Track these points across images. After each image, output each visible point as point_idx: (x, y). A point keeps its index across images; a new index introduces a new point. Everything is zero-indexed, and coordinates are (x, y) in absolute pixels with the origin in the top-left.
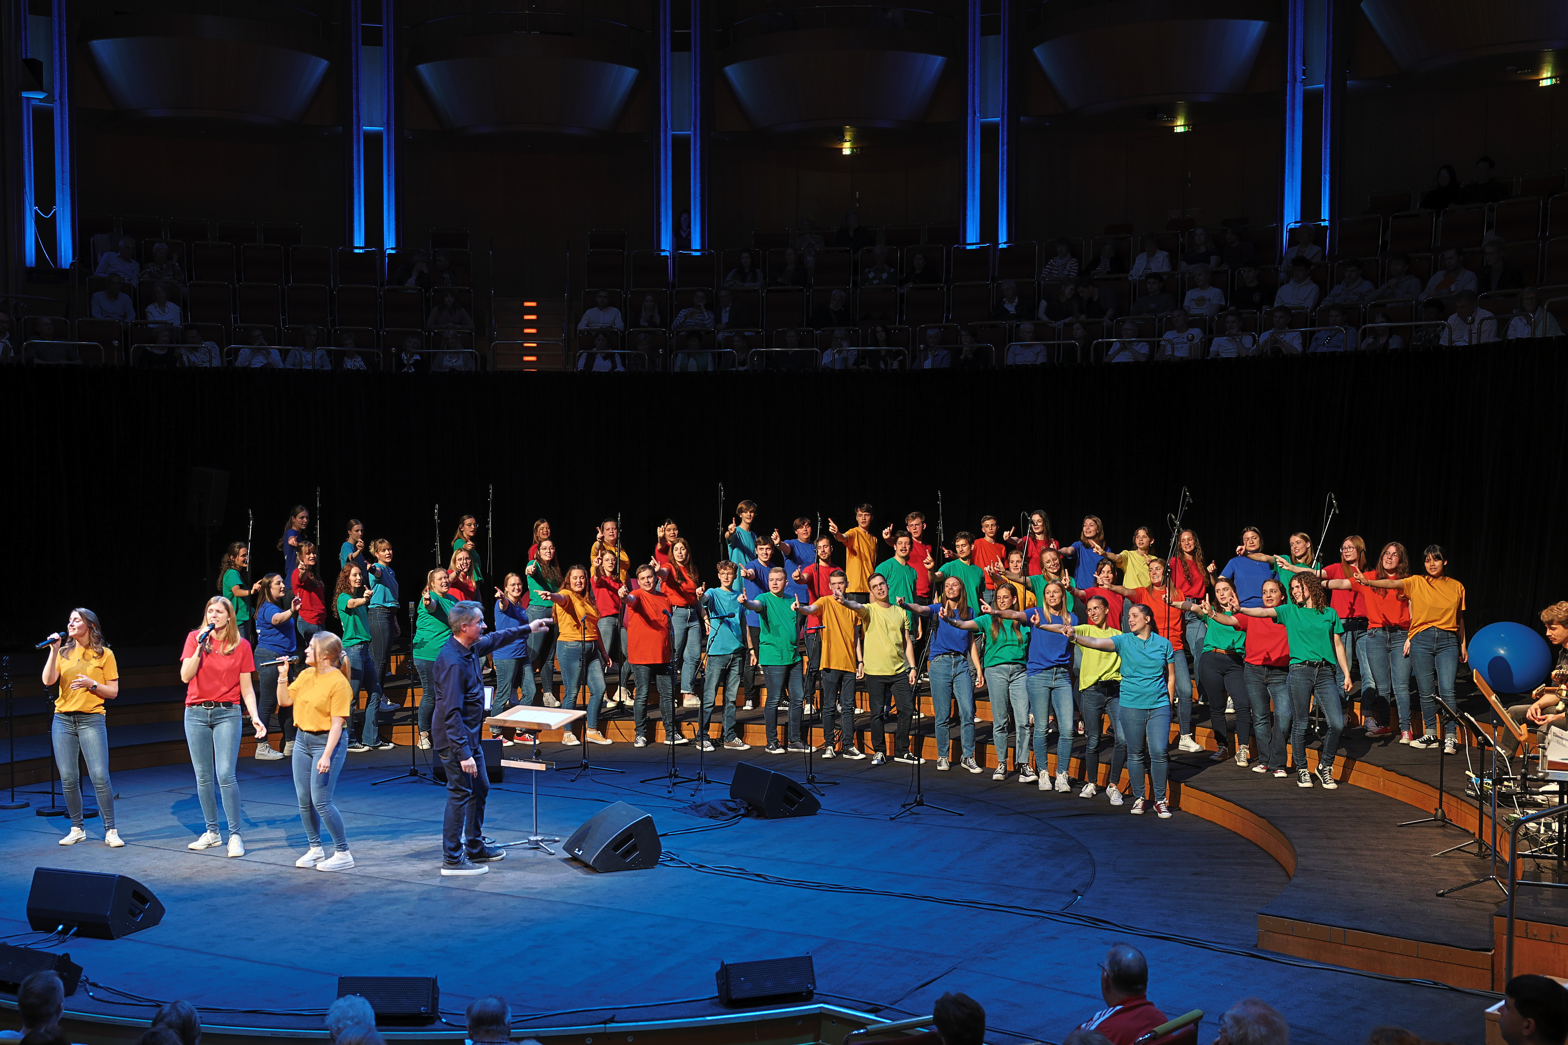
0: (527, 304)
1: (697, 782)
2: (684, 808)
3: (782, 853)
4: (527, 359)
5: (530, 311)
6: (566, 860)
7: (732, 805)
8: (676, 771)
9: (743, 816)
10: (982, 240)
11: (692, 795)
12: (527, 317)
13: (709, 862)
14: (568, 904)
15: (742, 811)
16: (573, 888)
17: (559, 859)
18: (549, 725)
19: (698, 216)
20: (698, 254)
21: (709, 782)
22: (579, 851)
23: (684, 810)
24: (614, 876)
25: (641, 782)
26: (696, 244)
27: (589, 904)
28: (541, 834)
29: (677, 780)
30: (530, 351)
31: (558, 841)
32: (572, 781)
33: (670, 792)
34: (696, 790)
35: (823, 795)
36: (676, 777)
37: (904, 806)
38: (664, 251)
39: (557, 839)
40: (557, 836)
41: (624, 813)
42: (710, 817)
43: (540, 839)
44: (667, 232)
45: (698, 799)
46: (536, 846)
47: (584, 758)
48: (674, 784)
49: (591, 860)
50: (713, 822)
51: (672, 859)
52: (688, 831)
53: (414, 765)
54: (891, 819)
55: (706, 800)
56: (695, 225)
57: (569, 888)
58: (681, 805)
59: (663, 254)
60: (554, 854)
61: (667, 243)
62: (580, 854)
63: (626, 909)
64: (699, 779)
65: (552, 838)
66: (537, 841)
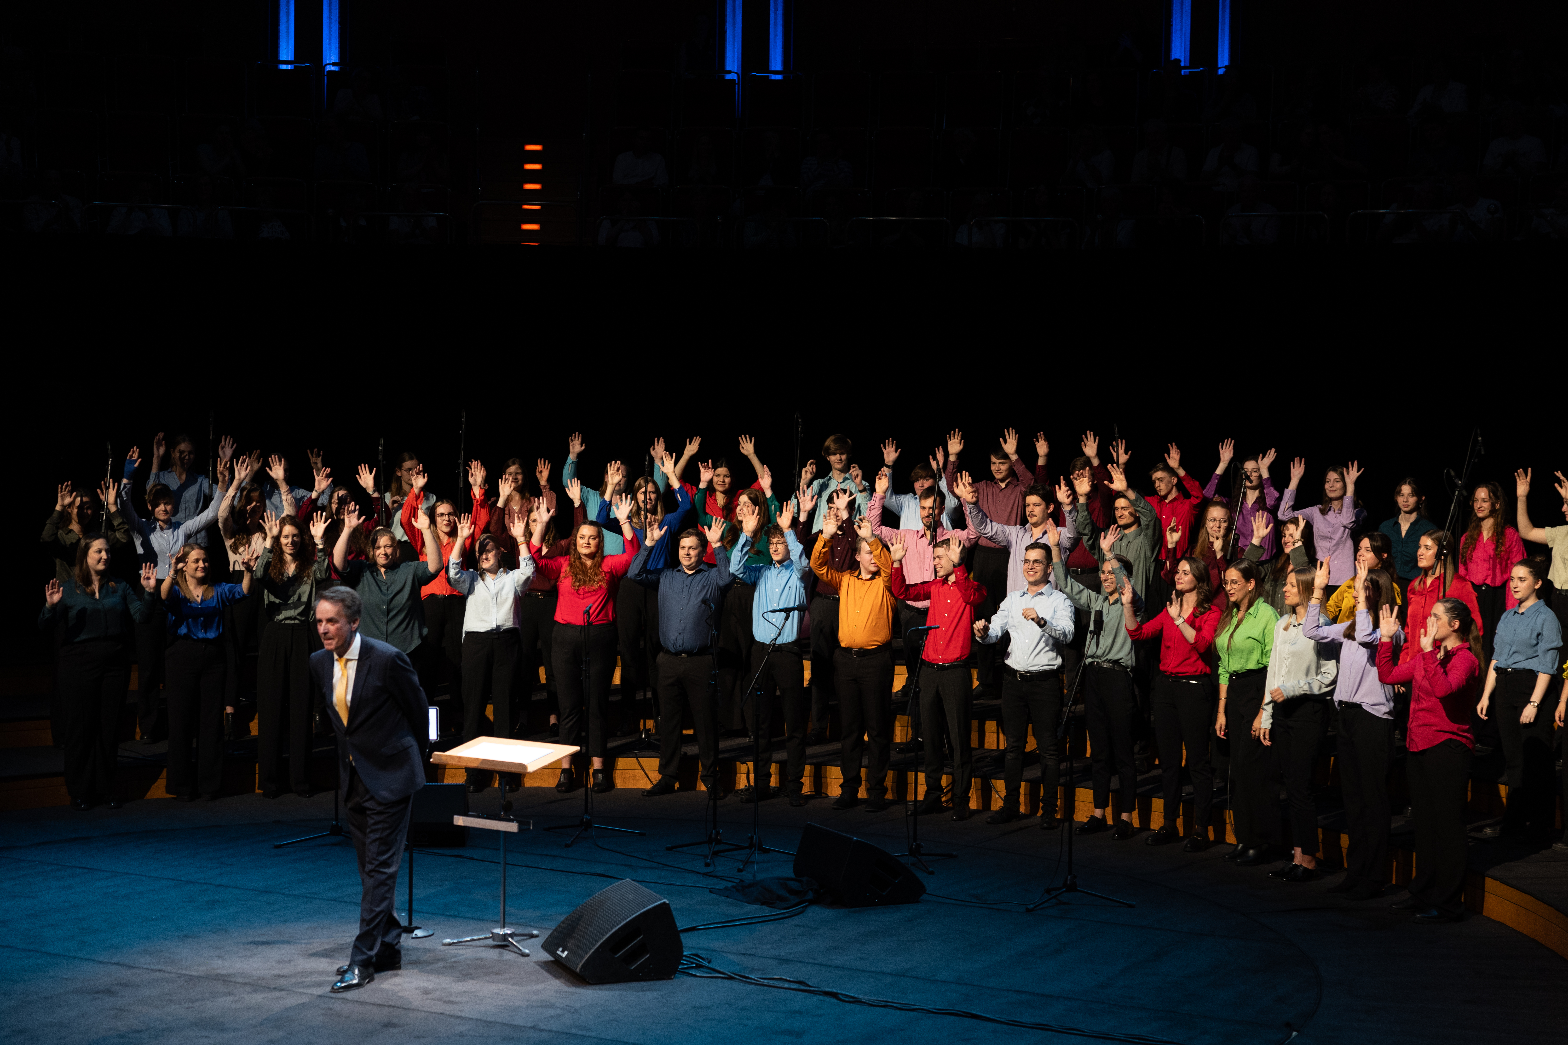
0: (530, 147)
1: (748, 851)
2: (726, 889)
3: (863, 959)
4: (527, 227)
5: (533, 157)
6: (545, 965)
7: (794, 885)
8: (718, 833)
9: (812, 902)
10: (1195, 59)
11: (740, 870)
12: (529, 167)
13: (753, 970)
14: (542, 1030)
15: (810, 895)
16: (552, 1006)
17: (535, 962)
18: (524, 766)
19: (780, 22)
20: (779, 77)
21: (767, 851)
22: (563, 951)
23: (725, 893)
24: (613, 990)
25: (668, 849)
26: (776, 62)
27: (573, 1031)
28: (512, 924)
29: (718, 848)
30: (531, 217)
31: (537, 936)
32: (567, 846)
33: (707, 865)
34: (747, 863)
35: (932, 873)
36: (719, 842)
37: (1048, 891)
38: (730, 72)
39: (535, 932)
40: (536, 928)
41: (631, 897)
42: (762, 904)
43: (509, 932)
44: (734, 45)
45: (747, 876)
46: (503, 944)
47: (586, 812)
48: (716, 853)
49: (578, 965)
50: (765, 911)
51: (699, 966)
52: (727, 924)
53: (337, 819)
54: (1029, 911)
55: (760, 877)
56: (776, 36)
57: (546, 1006)
58: (723, 885)
59: (728, 77)
60: (528, 955)
61: (733, 61)
62: (564, 956)
63: (626, 1040)
64: (751, 846)
65: (527, 931)
66: (505, 935)
